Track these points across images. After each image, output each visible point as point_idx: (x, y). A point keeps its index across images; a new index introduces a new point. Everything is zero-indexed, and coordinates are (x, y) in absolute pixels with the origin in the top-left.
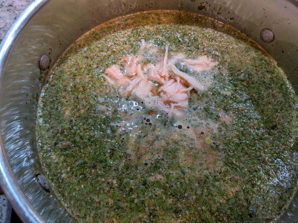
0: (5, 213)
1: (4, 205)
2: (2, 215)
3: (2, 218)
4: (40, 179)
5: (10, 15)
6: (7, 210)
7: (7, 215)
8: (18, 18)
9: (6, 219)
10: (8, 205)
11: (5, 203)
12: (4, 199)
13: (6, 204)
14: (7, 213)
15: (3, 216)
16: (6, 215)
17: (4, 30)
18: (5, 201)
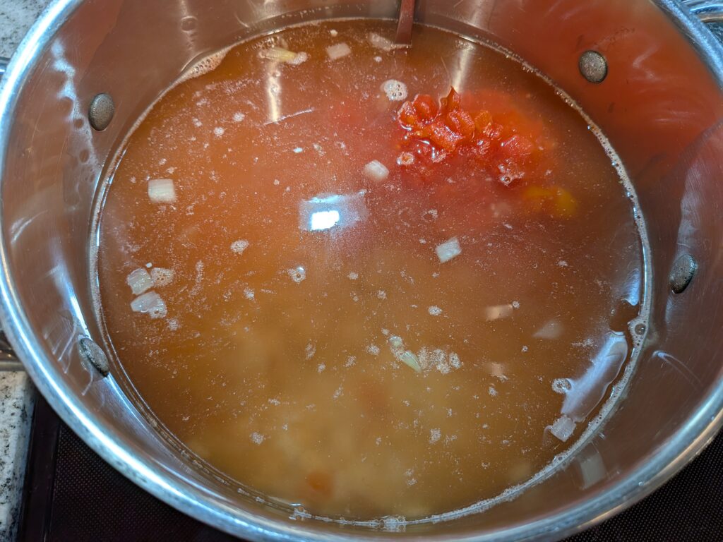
0: (15, 442)
1: (12, 426)
2: (8, 446)
3: (7, 452)
4: (87, 347)
5: (26, 7)
6: (19, 438)
7: (18, 447)
8: (45, 11)
9: (15, 455)
10: (20, 426)
11: (14, 421)
12: (13, 414)
13: (16, 425)
14: (18, 444)
15: (9, 448)
16: (16, 448)
17: (13, 43)
18: (13, 417)
